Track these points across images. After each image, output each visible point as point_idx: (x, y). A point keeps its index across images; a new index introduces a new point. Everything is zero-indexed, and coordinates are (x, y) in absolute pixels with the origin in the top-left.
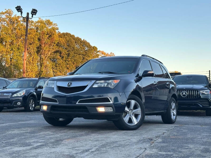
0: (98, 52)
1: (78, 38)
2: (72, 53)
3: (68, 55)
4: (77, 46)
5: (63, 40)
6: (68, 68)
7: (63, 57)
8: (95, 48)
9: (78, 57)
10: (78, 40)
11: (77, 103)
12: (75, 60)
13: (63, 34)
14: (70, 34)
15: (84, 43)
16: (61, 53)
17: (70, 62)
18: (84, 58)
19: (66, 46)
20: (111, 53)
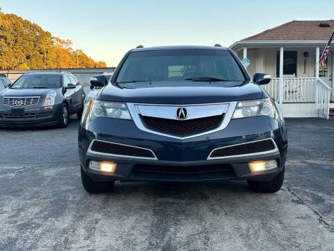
0: (53, 38)
1: (26, 21)
2: (20, 40)
3: (16, 41)
4: (26, 31)
5: (8, 23)
6: (17, 58)
7: (9, 44)
8: (48, 34)
9: (28, 43)
10: (26, 24)
11: (209, 158)
12: (24, 48)
13: (7, 15)
14: (16, 16)
15: (34, 28)
16: (6, 39)
17: (19, 50)
18: (35, 46)
19: (12, 31)
20: (68, 40)
